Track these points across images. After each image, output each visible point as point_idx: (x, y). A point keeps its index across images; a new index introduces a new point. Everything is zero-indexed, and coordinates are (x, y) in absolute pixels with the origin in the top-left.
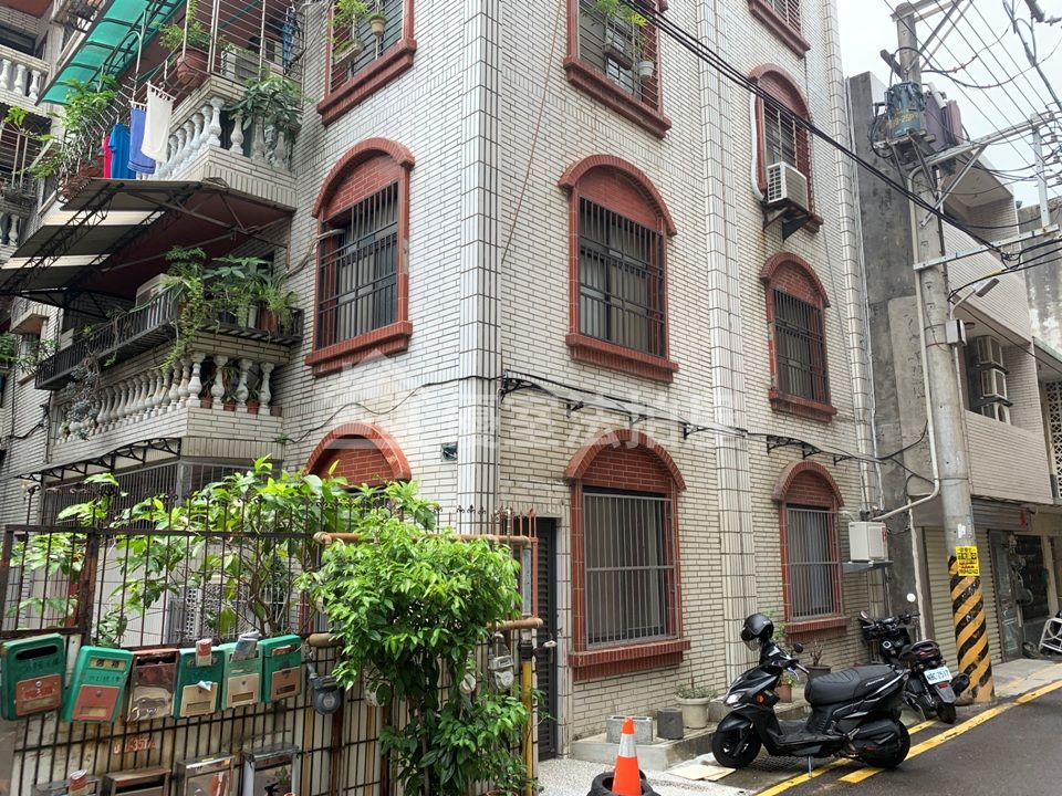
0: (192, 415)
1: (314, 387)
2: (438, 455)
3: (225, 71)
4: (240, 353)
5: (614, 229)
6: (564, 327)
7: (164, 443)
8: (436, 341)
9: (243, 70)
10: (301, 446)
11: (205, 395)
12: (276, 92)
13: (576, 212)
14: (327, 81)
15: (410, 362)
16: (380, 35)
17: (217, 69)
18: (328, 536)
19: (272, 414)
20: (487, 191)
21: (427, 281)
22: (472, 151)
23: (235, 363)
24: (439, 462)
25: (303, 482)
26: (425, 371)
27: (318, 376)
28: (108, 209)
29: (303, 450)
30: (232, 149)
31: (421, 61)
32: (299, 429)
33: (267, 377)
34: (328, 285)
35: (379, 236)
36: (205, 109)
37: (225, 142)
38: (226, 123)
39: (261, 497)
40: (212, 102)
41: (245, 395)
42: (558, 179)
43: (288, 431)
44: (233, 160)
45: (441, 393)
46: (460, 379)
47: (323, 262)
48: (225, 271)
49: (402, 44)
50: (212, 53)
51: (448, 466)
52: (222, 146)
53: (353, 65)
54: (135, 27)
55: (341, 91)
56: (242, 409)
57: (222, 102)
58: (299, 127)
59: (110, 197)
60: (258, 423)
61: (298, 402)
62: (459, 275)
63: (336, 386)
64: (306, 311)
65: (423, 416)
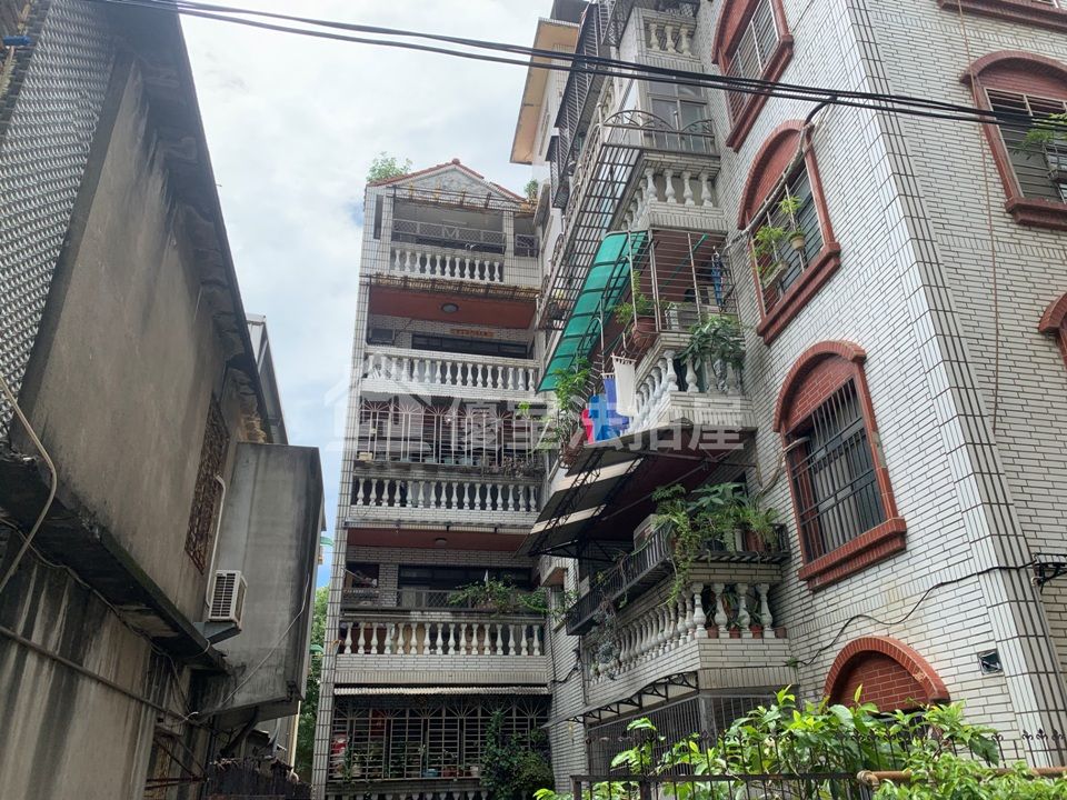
0: (702, 647)
1: (814, 602)
2: (977, 666)
3: (670, 326)
4: (734, 578)
7: (683, 678)
8: (937, 534)
9: (686, 320)
10: (815, 667)
11: (709, 624)
12: (718, 330)
14: (760, 305)
15: (912, 561)
16: (802, 249)
17: (664, 327)
18: (873, 776)
19: (777, 637)
20: (954, 361)
21: (909, 471)
22: (926, 327)
23: (731, 589)
24: (979, 675)
25: (829, 713)
26: (933, 569)
27: (816, 591)
28: (600, 467)
29: (817, 672)
30: (689, 390)
31: (848, 260)
32: (808, 650)
33: (764, 598)
34: (805, 495)
35: (846, 436)
36: (660, 362)
37: (682, 386)
38: (680, 369)
39: (790, 733)
40: (665, 355)
41: (747, 620)
42: (1037, 325)
43: (797, 653)
44: (692, 399)
45: (959, 592)
46: (979, 574)
47: (794, 473)
48: (704, 501)
49: (825, 250)
50: (657, 316)
51: (993, 680)
52: (680, 390)
53: (782, 284)
54: (596, 314)
55: (775, 311)
56: (747, 634)
57: (673, 352)
58: (744, 353)
59: (599, 458)
60: (765, 647)
61: (801, 621)
62: (944, 457)
63: (837, 599)
64: (788, 525)
65: (943, 622)
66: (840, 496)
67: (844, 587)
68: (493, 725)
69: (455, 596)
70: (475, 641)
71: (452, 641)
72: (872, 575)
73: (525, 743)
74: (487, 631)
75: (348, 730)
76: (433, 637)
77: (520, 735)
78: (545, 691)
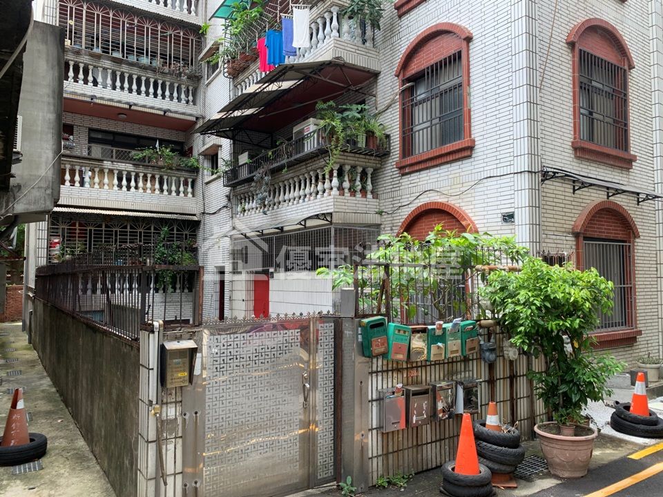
0: (335, 200)
1: (401, 181)
2: (500, 220)
4: (357, 163)
5: (595, 68)
6: (570, 136)
7: (325, 216)
8: (494, 150)
10: (393, 215)
11: (341, 188)
13: (577, 59)
15: (474, 163)
19: (373, 198)
20: (531, 51)
21: (486, 112)
22: (521, 26)
23: (354, 167)
24: (500, 224)
26: (486, 169)
27: (403, 175)
28: (283, 81)
29: (395, 218)
30: (345, 38)
32: (391, 206)
33: (369, 176)
36: (327, 13)
40: (332, 9)
41: (360, 187)
42: (566, 38)
43: (384, 207)
44: (346, 45)
45: (499, 182)
46: (515, 173)
47: (403, 104)
48: (349, 114)
51: (507, 226)
52: (340, 37)
56: (359, 195)
57: (337, 8)
60: (367, 203)
61: (390, 190)
62: (511, 108)
63: (418, 180)
64: (391, 135)
65: (485, 197)
66: (434, 122)
67: (424, 174)
68: (162, 236)
69: (135, 154)
70: (149, 185)
71: (133, 183)
72: (444, 169)
73: (181, 248)
74: (157, 179)
75: (61, 234)
76: (120, 179)
78: (195, 218)
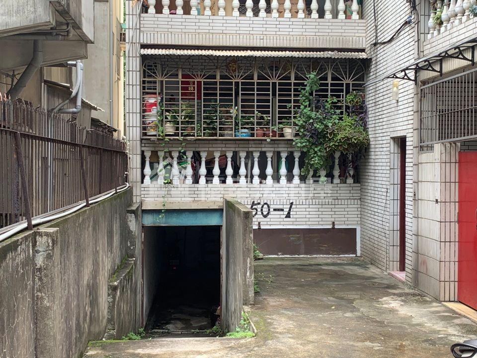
68: (308, 88)
70: (287, 3)
73: (340, 108)
75: (158, 91)
77: (335, 100)
